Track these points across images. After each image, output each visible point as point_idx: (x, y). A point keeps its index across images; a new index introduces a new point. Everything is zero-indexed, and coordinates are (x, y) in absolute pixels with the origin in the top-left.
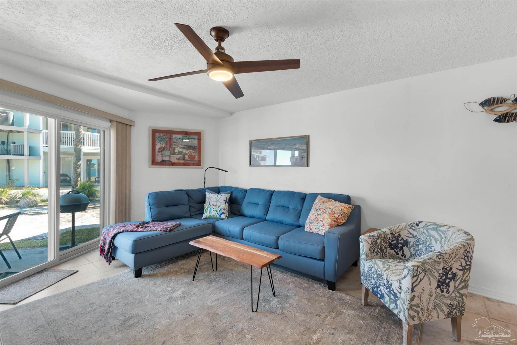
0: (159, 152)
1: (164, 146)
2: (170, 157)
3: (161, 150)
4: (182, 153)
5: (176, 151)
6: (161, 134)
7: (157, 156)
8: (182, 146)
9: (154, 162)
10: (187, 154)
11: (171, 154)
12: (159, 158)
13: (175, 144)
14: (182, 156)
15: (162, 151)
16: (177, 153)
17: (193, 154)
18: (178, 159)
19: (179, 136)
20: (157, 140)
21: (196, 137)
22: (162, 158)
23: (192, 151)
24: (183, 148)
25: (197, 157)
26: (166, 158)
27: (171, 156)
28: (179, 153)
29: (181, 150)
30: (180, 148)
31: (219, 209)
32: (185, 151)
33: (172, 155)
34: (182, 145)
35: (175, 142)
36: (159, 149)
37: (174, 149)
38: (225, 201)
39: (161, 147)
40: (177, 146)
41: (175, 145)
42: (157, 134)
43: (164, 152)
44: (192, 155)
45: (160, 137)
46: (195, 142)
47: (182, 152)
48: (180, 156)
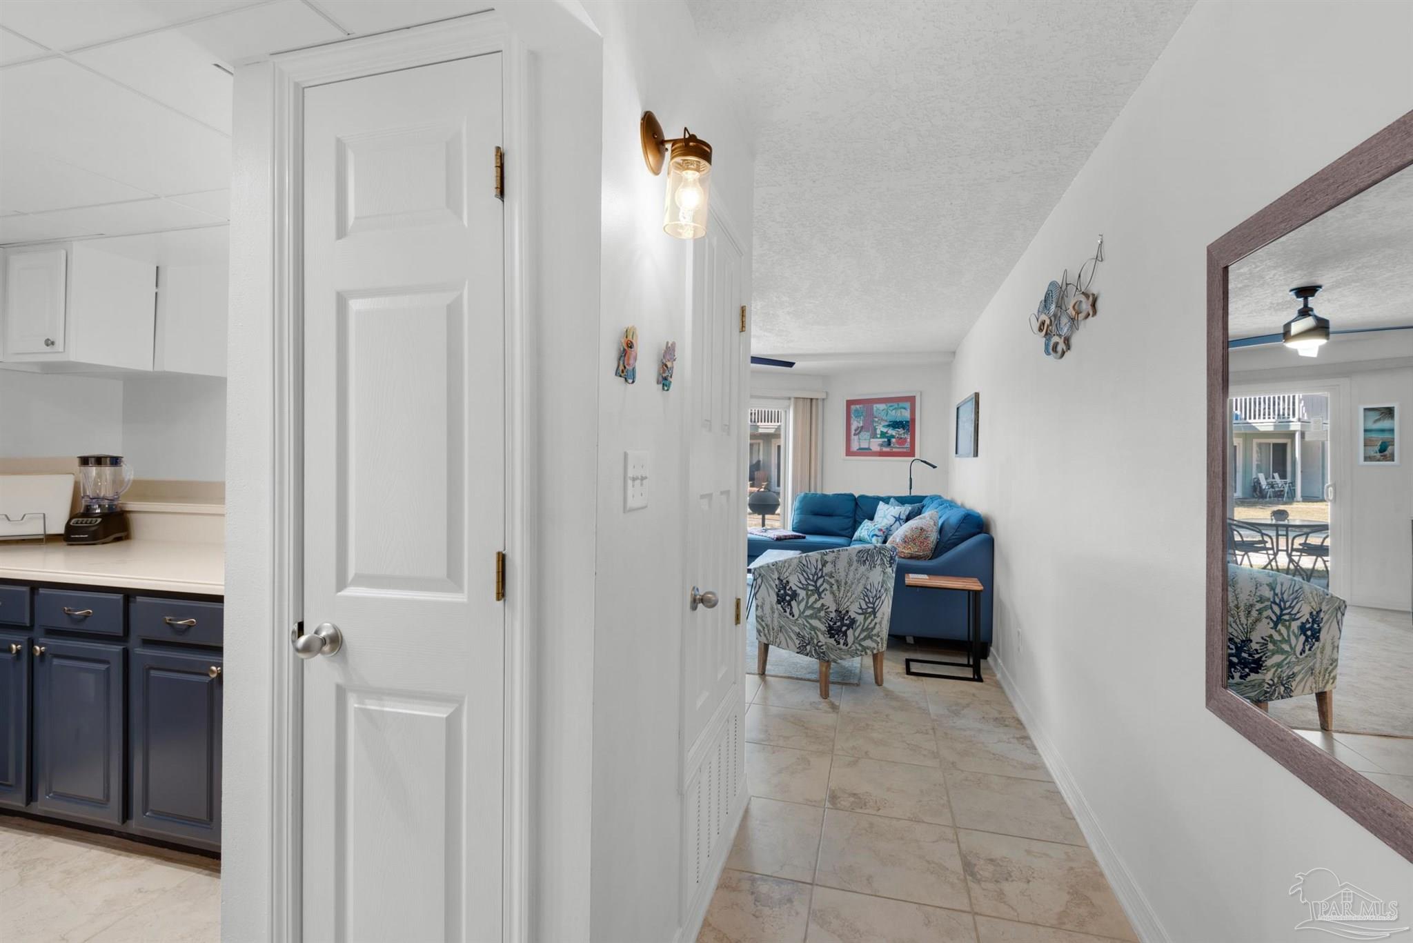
0: (855, 435)
1: (861, 425)
2: (869, 442)
3: (859, 431)
4: (887, 435)
5: (878, 432)
6: (858, 406)
7: (852, 441)
8: (887, 423)
9: (849, 453)
10: (893, 437)
11: (871, 438)
12: (855, 447)
13: (876, 419)
14: (886, 440)
15: (859, 433)
16: (879, 436)
17: (902, 436)
18: (881, 445)
19: (882, 406)
20: (853, 416)
21: (908, 405)
22: (860, 445)
23: (901, 431)
24: (889, 426)
25: (909, 440)
26: (864, 445)
27: (872, 440)
28: (883, 435)
29: (885, 430)
30: (884, 426)
31: (873, 528)
32: (891, 432)
33: (873, 438)
34: (886, 421)
35: (876, 417)
36: (856, 430)
37: (875, 429)
38: (895, 517)
39: (858, 428)
40: (880, 424)
41: (877, 422)
42: (853, 407)
43: (862, 433)
44: (901, 438)
45: (856, 410)
46: (906, 415)
47: (886, 433)
48: (883, 440)
